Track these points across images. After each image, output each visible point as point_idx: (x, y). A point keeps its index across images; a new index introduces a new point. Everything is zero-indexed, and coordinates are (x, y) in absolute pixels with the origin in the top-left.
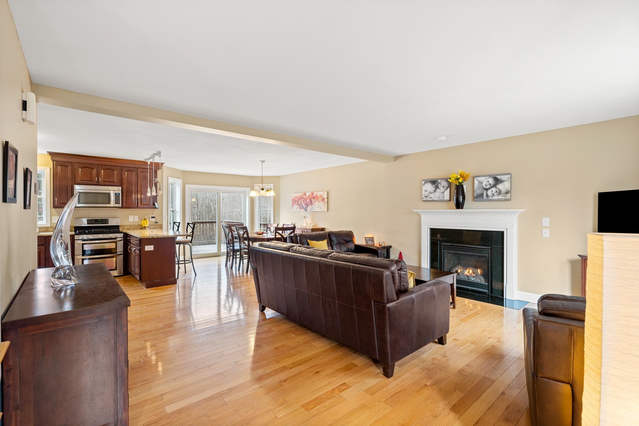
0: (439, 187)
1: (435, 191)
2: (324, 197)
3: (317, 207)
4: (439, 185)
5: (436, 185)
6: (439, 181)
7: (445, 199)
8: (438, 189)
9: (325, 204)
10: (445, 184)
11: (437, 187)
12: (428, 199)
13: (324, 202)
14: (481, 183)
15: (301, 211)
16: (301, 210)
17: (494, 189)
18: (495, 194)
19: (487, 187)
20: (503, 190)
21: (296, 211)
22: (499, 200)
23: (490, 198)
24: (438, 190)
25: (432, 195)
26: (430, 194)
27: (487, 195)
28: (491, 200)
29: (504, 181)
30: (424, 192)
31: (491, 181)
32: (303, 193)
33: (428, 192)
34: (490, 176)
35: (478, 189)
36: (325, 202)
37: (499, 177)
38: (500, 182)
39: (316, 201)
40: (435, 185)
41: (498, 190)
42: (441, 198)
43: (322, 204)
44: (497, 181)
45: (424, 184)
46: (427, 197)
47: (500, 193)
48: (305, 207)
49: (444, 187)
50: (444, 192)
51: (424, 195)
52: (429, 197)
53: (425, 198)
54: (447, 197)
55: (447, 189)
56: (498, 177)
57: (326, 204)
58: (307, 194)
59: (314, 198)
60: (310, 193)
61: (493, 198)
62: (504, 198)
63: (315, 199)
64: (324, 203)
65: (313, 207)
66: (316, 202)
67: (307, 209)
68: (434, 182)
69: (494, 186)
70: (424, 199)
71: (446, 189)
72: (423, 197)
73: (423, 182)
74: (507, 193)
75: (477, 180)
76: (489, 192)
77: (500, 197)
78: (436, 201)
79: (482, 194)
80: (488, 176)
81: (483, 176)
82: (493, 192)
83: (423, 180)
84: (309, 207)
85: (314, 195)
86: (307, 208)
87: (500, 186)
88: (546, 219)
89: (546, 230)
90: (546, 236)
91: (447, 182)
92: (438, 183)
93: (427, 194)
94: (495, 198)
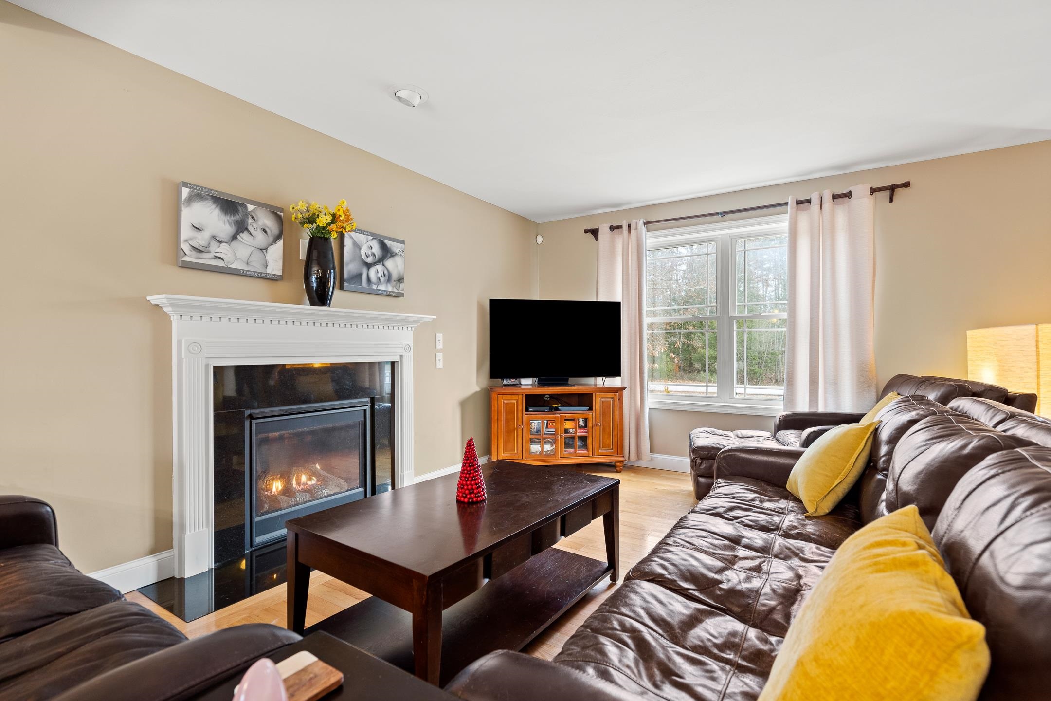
0: (250, 228)
1: (234, 237)
4: (250, 221)
5: (238, 217)
6: (250, 207)
7: (269, 271)
8: (246, 232)
10: (266, 221)
11: (241, 227)
12: (205, 259)
14: (357, 246)
17: (379, 267)
18: (382, 279)
19: (370, 260)
20: (395, 276)
22: (387, 295)
23: (374, 287)
24: (244, 236)
25: (224, 250)
26: (214, 244)
27: (369, 280)
28: (375, 292)
29: (396, 254)
30: (186, 232)
31: (376, 249)
33: (205, 235)
34: (375, 236)
35: (352, 261)
37: (388, 243)
38: (389, 255)
40: (234, 214)
41: (386, 272)
42: (256, 267)
44: (386, 253)
45: (190, 200)
46: (200, 251)
49: (265, 231)
50: (266, 249)
51: (187, 240)
52: (211, 255)
53: (194, 253)
54: (275, 267)
55: (274, 241)
56: (386, 242)
61: (379, 287)
62: (395, 290)
68: (229, 205)
69: (381, 261)
70: (186, 259)
71: (271, 239)
72: (185, 247)
73: (185, 192)
75: (351, 237)
76: (372, 273)
77: (390, 288)
78: (234, 271)
79: (360, 275)
80: (371, 234)
81: (362, 232)
82: (379, 275)
83: (185, 185)
87: (389, 263)
88: (440, 336)
89: (440, 356)
90: (440, 365)
91: (279, 220)
92: (247, 214)
93: (201, 240)
94: (382, 287)
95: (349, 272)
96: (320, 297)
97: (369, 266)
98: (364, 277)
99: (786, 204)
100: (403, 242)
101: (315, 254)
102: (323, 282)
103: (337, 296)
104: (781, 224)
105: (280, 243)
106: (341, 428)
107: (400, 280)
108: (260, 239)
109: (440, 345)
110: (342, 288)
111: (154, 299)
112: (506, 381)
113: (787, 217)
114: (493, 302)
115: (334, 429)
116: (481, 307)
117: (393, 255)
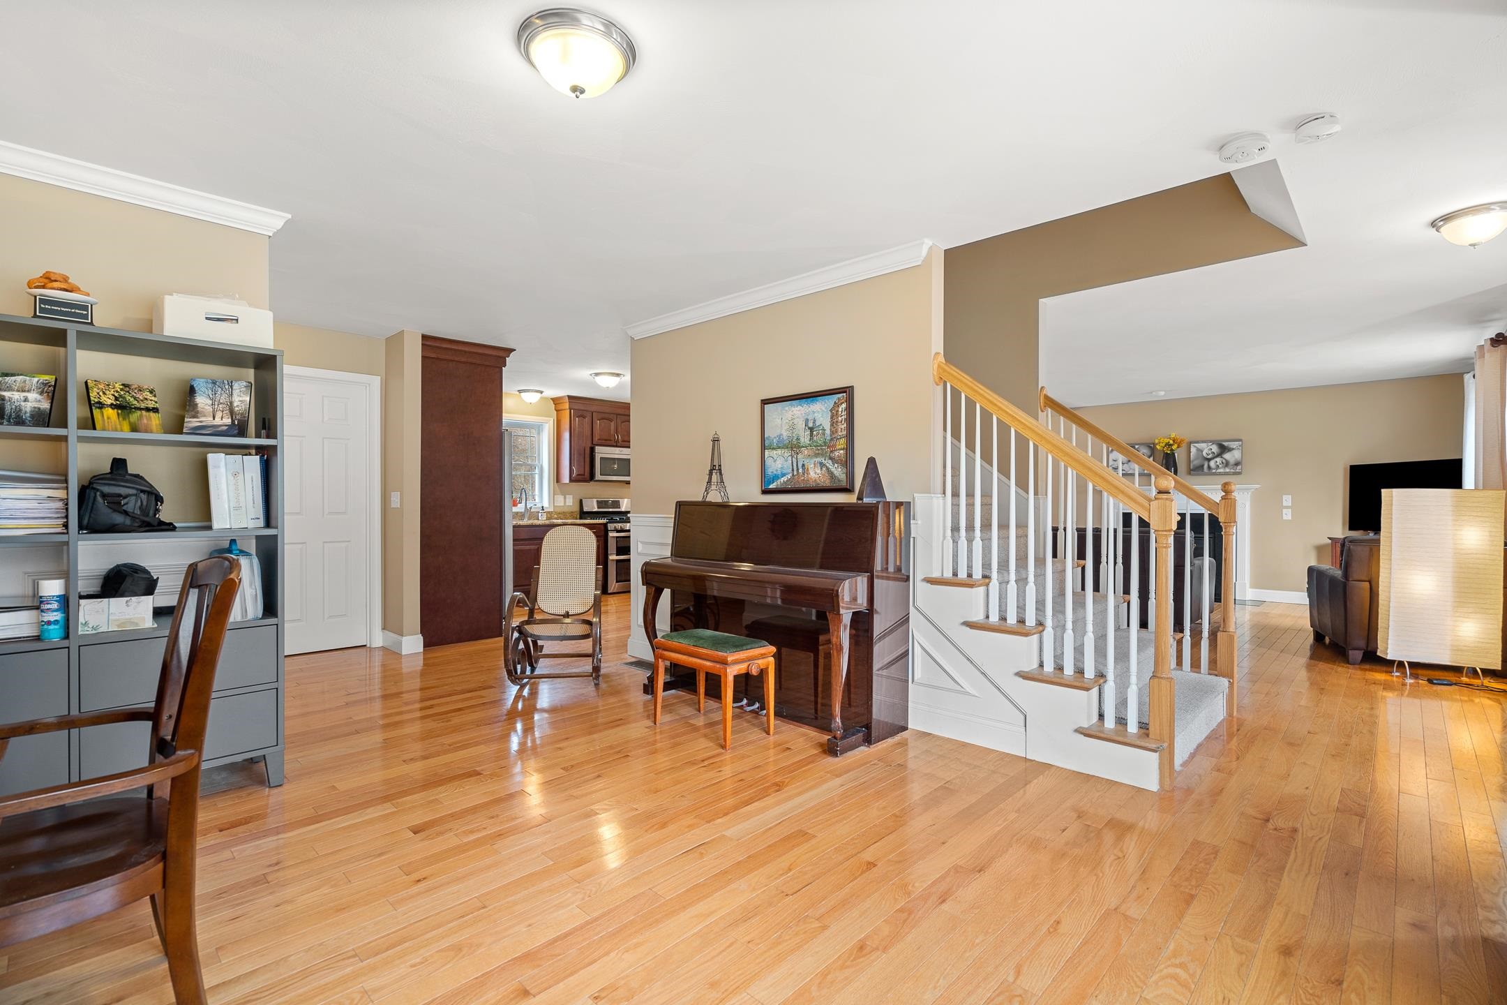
14: (1200, 451)
17: (1218, 460)
18: (1220, 466)
19: (1209, 457)
20: (1232, 461)
23: (1214, 471)
25: (1126, 467)
26: (1122, 465)
27: (1209, 468)
28: (1215, 474)
29: (1233, 449)
30: (1111, 463)
31: (1215, 449)
33: (1118, 462)
34: (1213, 442)
35: (1195, 460)
38: (1226, 450)
41: (1224, 461)
44: (1223, 449)
46: (1116, 469)
47: (1227, 464)
51: (1111, 466)
52: (1120, 470)
56: (1224, 443)
61: (1219, 471)
62: (1232, 471)
69: (1219, 455)
74: (1237, 464)
75: (1195, 447)
76: (1212, 464)
77: (1227, 470)
79: (1203, 466)
80: (1210, 442)
81: (1203, 442)
82: (1218, 464)
87: (1227, 456)
88: (1287, 497)
89: (1287, 511)
91: (1151, 448)
93: (1116, 464)
94: (1221, 471)
95: (1194, 465)
97: (1209, 460)
98: (1206, 466)
100: (1238, 441)
109: (1287, 504)
114: (1354, 467)
117: (1230, 450)
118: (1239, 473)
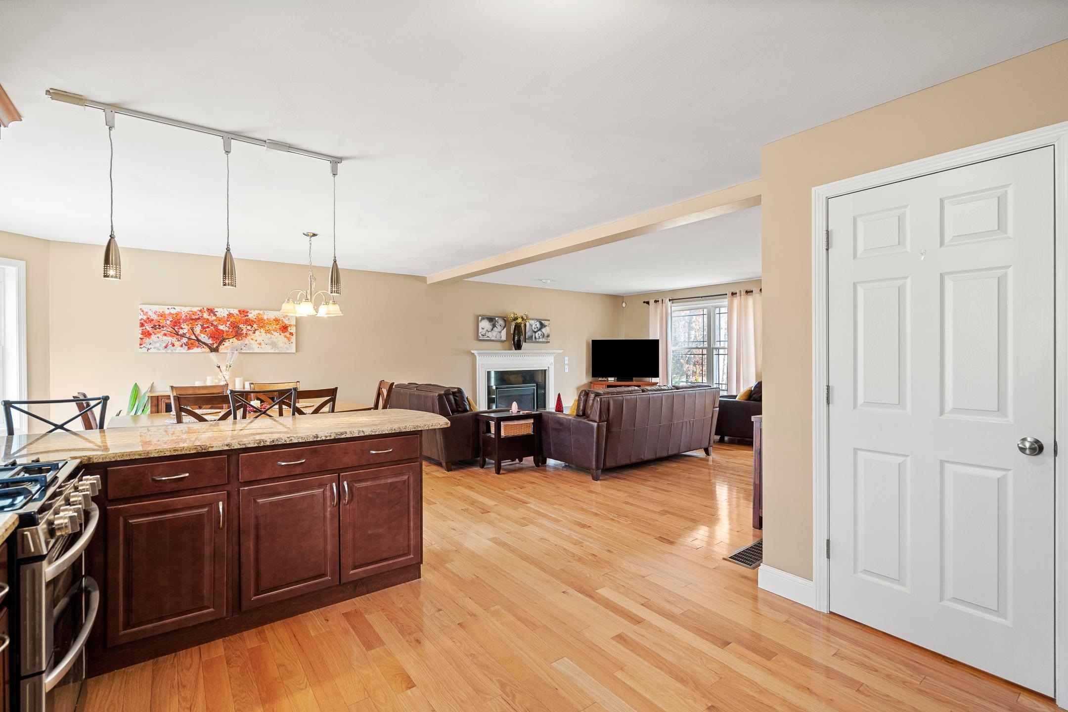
0: (497, 326)
1: (492, 329)
2: (287, 322)
3: (260, 344)
4: (497, 323)
5: (493, 323)
6: (497, 319)
7: (502, 339)
9: (289, 339)
10: (501, 322)
11: (494, 326)
12: (485, 338)
13: (287, 334)
14: (531, 325)
15: (191, 351)
16: (189, 348)
17: (539, 332)
18: (541, 337)
19: (535, 330)
20: (546, 335)
21: (164, 351)
22: (543, 342)
23: (538, 340)
24: (495, 328)
25: (489, 334)
26: (487, 332)
27: (535, 337)
28: (538, 342)
30: (480, 330)
31: (538, 325)
32: (199, 309)
33: (485, 330)
35: (529, 331)
36: (291, 334)
37: (543, 322)
39: (256, 330)
41: (542, 334)
42: (498, 338)
43: (279, 338)
44: (542, 326)
45: (481, 320)
46: (484, 335)
48: (210, 342)
49: (501, 326)
50: (501, 332)
51: (480, 333)
52: (487, 336)
53: (482, 336)
54: (504, 338)
55: (504, 329)
57: (293, 339)
58: (222, 313)
59: (249, 322)
60: (235, 312)
61: (540, 340)
62: (546, 340)
63: (255, 326)
64: (288, 336)
65: (247, 342)
66: (257, 332)
67: (221, 347)
68: (491, 320)
69: (540, 329)
70: (481, 338)
72: (480, 335)
73: (480, 318)
75: (529, 322)
76: (537, 334)
77: (544, 340)
78: (493, 341)
79: (532, 336)
80: (536, 320)
81: (533, 319)
82: (540, 335)
83: (480, 316)
84: (227, 344)
85: (252, 315)
86: (220, 344)
87: (544, 330)
88: (566, 358)
89: (566, 367)
90: (567, 371)
91: (505, 321)
92: (496, 321)
93: (484, 332)
94: (541, 340)
95: (528, 336)
96: (518, 346)
97: (535, 332)
99: (727, 294)
100: (549, 320)
101: (516, 332)
102: (519, 341)
103: (524, 345)
104: (725, 302)
105: (505, 329)
106: (526, 395)
107: (548, 336)
108: (499, 328)
109: (567, 362)
110: (525, 342)
111: (473, 352)
112: (600, 379)
113: (727, 300)
114: (593, 341)
115: (523, 395)
116: (587, 343)
117: (545, 326)
118: (549, 342)
